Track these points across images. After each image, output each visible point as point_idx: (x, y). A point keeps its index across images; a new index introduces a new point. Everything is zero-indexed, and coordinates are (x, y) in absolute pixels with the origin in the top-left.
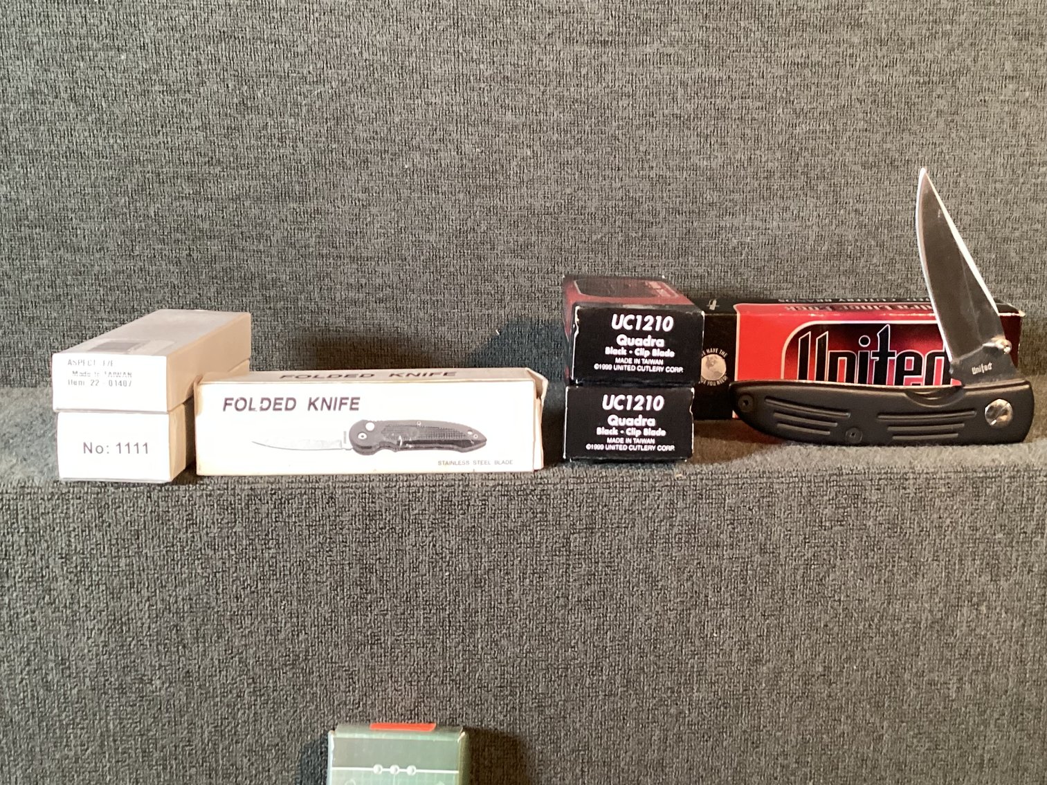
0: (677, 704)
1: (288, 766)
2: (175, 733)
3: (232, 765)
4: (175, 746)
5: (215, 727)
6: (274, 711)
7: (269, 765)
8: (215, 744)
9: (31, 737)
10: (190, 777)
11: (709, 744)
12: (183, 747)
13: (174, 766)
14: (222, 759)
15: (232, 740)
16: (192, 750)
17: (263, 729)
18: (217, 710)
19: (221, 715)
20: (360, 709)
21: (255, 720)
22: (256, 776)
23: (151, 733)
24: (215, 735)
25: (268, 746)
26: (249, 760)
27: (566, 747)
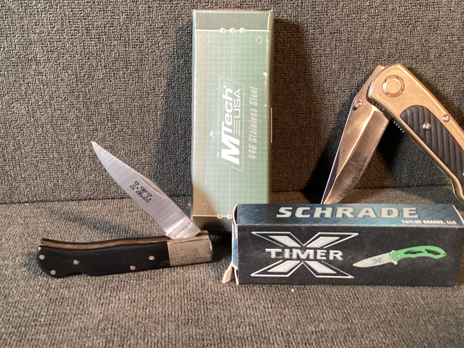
0: (392, 4)
1: (169, 41)
2: (104, 18)
3: (137, 40)
4: (105, 27)
5: (126, 15)
6: (160, 6)
7: (158, 39)
8: (127, 26)
9: (21, 19)
10: (114, 46)
11: (409, 28)
12: (109, 27)
13: (105, 40)
14: (132, 36)
15: (137, 23)
16: (114, 29)
17: (154, 18)
18: (127, 4)
19: (130, 8)
20: (210, 5)
21: (149, 12)
22: (151, 47)
23: (90, 18)
24: (126, 20)
25: (157, 28)
26: (147, 37)
27: (327, 31)
